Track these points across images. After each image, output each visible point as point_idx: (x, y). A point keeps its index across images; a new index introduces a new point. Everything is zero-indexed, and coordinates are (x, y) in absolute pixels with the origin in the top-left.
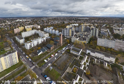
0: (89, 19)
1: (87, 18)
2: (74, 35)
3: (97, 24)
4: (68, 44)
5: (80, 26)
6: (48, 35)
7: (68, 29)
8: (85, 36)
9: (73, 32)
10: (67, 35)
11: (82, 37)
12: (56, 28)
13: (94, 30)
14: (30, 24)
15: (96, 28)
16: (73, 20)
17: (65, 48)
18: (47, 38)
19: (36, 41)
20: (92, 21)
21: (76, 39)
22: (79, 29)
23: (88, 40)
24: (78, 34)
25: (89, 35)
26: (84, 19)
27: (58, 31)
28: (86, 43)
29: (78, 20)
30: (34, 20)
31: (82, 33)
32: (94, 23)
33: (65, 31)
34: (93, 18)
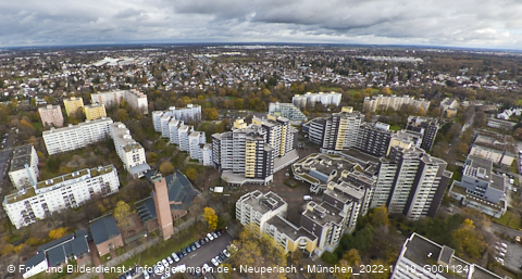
0: (420, 67)
1: (411, 59)
2: (275, 171)
3: (461, 100)
4: (209, 235)
5: (331, 119)
6: (143, 158)
7: (241, 136)
8: (328, 202)
9: (265, 159)
10: (236, 167)
11: (317, 191)
12: (215, 112)
13: (404, 164)
14: (128, 80)
15: (421, 155)
16: (329, 67)
17: (177, 260)
18: (132, 172)
19: (59, 191)
20: (438, 80)
21: (254, 214)
22: (323, 134)
23: (333, 237)
24: (303, 164)
25: (349, 203)
26: (393, 65)
27: (197, 138)
28: (314, 253)
29: (354, 68)
30: (158, 62)
31: (330, 163)
32: (440, 94)
33: (225, 143)
34: (451, 61)
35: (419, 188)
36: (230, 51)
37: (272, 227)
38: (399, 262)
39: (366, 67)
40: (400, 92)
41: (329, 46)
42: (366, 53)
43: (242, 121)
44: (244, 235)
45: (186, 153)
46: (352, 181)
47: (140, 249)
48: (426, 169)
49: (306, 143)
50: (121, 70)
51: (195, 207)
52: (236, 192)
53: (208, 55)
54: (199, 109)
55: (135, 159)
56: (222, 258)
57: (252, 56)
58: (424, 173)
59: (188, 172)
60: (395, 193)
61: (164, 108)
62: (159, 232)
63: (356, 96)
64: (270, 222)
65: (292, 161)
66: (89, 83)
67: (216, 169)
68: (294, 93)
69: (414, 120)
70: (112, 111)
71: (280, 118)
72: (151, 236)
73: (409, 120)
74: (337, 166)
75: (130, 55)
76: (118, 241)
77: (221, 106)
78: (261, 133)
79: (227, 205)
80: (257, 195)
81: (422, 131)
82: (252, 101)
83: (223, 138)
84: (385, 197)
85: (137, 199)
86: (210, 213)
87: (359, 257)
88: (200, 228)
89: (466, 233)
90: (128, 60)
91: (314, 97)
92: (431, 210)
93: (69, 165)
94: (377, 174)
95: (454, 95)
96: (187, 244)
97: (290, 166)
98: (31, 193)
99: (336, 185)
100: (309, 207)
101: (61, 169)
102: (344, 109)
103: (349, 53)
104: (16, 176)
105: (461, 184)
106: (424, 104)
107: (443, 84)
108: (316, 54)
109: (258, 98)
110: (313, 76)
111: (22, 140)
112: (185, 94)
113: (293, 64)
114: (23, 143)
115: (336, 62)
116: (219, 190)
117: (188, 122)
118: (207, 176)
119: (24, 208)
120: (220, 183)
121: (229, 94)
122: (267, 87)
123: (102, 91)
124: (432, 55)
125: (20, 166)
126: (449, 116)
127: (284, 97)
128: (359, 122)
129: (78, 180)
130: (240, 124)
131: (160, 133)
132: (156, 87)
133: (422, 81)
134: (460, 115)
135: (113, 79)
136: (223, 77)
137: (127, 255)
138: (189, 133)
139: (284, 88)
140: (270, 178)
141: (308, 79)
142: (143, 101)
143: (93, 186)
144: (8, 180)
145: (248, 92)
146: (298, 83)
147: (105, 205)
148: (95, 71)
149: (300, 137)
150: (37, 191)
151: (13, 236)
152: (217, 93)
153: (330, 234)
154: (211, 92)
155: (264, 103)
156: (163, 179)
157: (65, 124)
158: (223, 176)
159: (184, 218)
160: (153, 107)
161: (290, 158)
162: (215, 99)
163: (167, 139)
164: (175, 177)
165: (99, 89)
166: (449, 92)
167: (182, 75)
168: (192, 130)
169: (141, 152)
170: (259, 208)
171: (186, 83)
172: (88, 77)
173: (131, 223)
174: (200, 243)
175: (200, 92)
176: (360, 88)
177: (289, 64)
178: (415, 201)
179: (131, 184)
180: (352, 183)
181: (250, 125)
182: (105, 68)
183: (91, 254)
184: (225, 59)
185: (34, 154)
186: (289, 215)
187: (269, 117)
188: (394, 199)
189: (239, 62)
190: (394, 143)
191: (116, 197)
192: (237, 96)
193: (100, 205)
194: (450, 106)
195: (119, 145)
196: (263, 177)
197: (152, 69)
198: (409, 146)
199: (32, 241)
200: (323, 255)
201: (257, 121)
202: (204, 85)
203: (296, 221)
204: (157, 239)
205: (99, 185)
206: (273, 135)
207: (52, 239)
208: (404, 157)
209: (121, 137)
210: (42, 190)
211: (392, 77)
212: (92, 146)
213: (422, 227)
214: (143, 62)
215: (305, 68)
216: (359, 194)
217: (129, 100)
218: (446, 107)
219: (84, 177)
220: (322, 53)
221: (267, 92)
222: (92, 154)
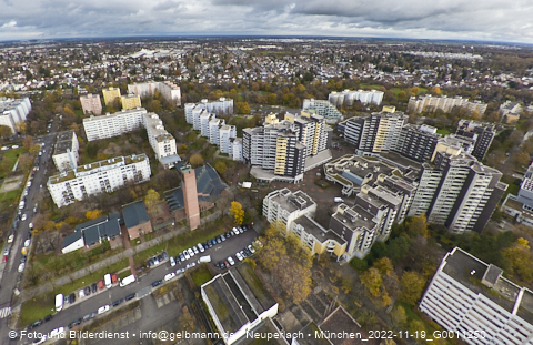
0: (479, 65)
1: (469, 56)
2: (306, 170)
3: (525, 104)
4: (235, 229)
5: (370, 119)
6: (174, 149)
7: (272, 132)
8: (361, 206)
9: (296, 157)
10: (266, 163)
11: (349, 194)
12: (247, 106)
13: (450, 171)
14: (163, 72)
15: (472, 163)
16: (372, 62)
17: (203, 250)
18: (163, 162)
19: (96, 176)
20: (499, 80)
21: (282, 212)
22: (360, 135)
23: (364, 243)
24: (336, 165)
25: (384, 208)
26: (446, 61)
27: (228, 132)
28: (342, 258)
29: (400, 64)
30: (193, 54)
31: (365, 165)
32: (500, 96)
33: (255, 138)
34: (516, 59)
35: (466, 199)
36: (265, 44)
37: (299, 227)
38: (436, 277)
39: (414, 63)
40: (452, 93)
41: (372, 40)
42: (415, 48)
43: (274, 116)
44: (270, 232)
45: (216, 147)
46: (388, 185)
47: (167, 236)
48: (477, 179)
49: (340, 143)
50: (156, 62)
51: (222, 200)
52: (264, 188)
53: (242, 48)
54: (231, 102)
55: (166, 150)
56: (247, 252)
57: (288, 49)
58: (474, 183)
59: (217, 166)
60: (437, 202)
61: (197, 101)
62: (186, 222)
63: (399, 96)
64: (297, 221)
65: (324, 161)
66: (126, 74)
67: (245, 164)
68: (330, 89)
69: (466, 125)
70: (147, 102)
71: (314, 115)
72: (178, 225)
73: (461, 124)
74: (372, 169)
75: (166, 47)
76: (147, 227)
77: (253, 101)
78: (293, 130)
79: (255, 201)
80: (285, 192)
81: (475, 137)
82: (286, 96)
83: (255, 133)
84: (425, 206)
85: (167, 189)
86: (237, 207)
87: (391, 267)
88: (226, 221)
89: (518, 253)
90: (163, 52)
91: (353, 95)
92: (478, 224)
93: (106, 152)
94: (418, 180)
95: (518, 98)
96: (213, 235)
97: (322, 166)
98: (72, 176)
99: (371, 189)
100: (339, 210)
101: (99, 155)
102: (385, 109)
103: (396, 48)
104: (59, 159)
105: (518, 198)
106: (479, 107)
107: (504, 85)
108: (357, 48)
109: (292, 94)
110: (353, 73)
111: (65, 126)
112: (218, 87)
113: (332, 59)
114: (65, 129)
115: (379, 58)
116: (248, 185)
117: (220, 115)
118: (236, 170)
119: (65, 189)
120: (249, 178)
121: (262, 88)
122: (302, 82)
123: (138, 82)
124: (494, 52)
125: (63, 150)
126: (509, 121)
127: (320, 93)
128: (401, 124)
129: (113, 166)
130: (272, 120)
131: (191, 125)
132: (189, 80)
133: (480, 81)
134: (523, 121)
135: (149, 71)
136: (256, 70)
137: (155, 241)
138: (220, 127)
139: (320, 84)
140: (301, 176)
141: (347, 75)
142: (176, 93)
143: (127, 173)
144: (52, 162)
145: (282, 87)
146: (336, 79)
147: (137, 192)
148: (132, 63)
149: (335, 136)
150: (76, 175)
151: (55, 214)
152: (250, 88)
153: (361, 240)
154: (243, 86)
155: (298, 99)
156: (193, 171)
157: (103, 113)
158: (253, 171)
159: (211, 211)
160: (186, 100)
161: (323, 157)
162: (248, 93)
163: (198, 132)
164: (204, 170)
165: (135, 80)
166: (511, 94)
167: (216, 68)
168: (223, 124)
169: (173, 143)
170: (287, 206)
171: (219, 77)
172: (126, 68)
173: (160, 210)
174: (225, 236)
175: (233, 86)
176: (406, 86)
177: (328, 59)
178: (460, 212)
179: (161, 173)
180: (389, 188)
181: (283, 121)
182: (141, 59)
183: (122, 237)
184: (260, 52)
185: (75, 140)
186: (317, 216)
187: (303, 113)
188: (436, 209)
189: (274, 55)
190: (440, 148)
191: (148, 185)
192: (270, 91)
193: (133, 192)
194: (512, 111)
195: (152, 135)
196: (294, 175)
197: (187, 61)
198: (459, 152)
199: (71, 219)
200: (352, 261)
201: (290, 117)
202: (237, 78)
203: (324, 222)
204: (183, 228)
205: (132, 172)
206: (306, 132)
207: (88, 220)
208: (451, 164)
209: (154, 127)
210: (81, 173)
211: (444, 76)
212: (127, 135)
213: (467, 242)
214: (178, 54)
215: (344, 64)
216: (396, 200)
217: (163, 92)
218: (506, 112)
219: (119, 164)
220: (364, 48)
221: (302, 87)
222: (127, 142)
